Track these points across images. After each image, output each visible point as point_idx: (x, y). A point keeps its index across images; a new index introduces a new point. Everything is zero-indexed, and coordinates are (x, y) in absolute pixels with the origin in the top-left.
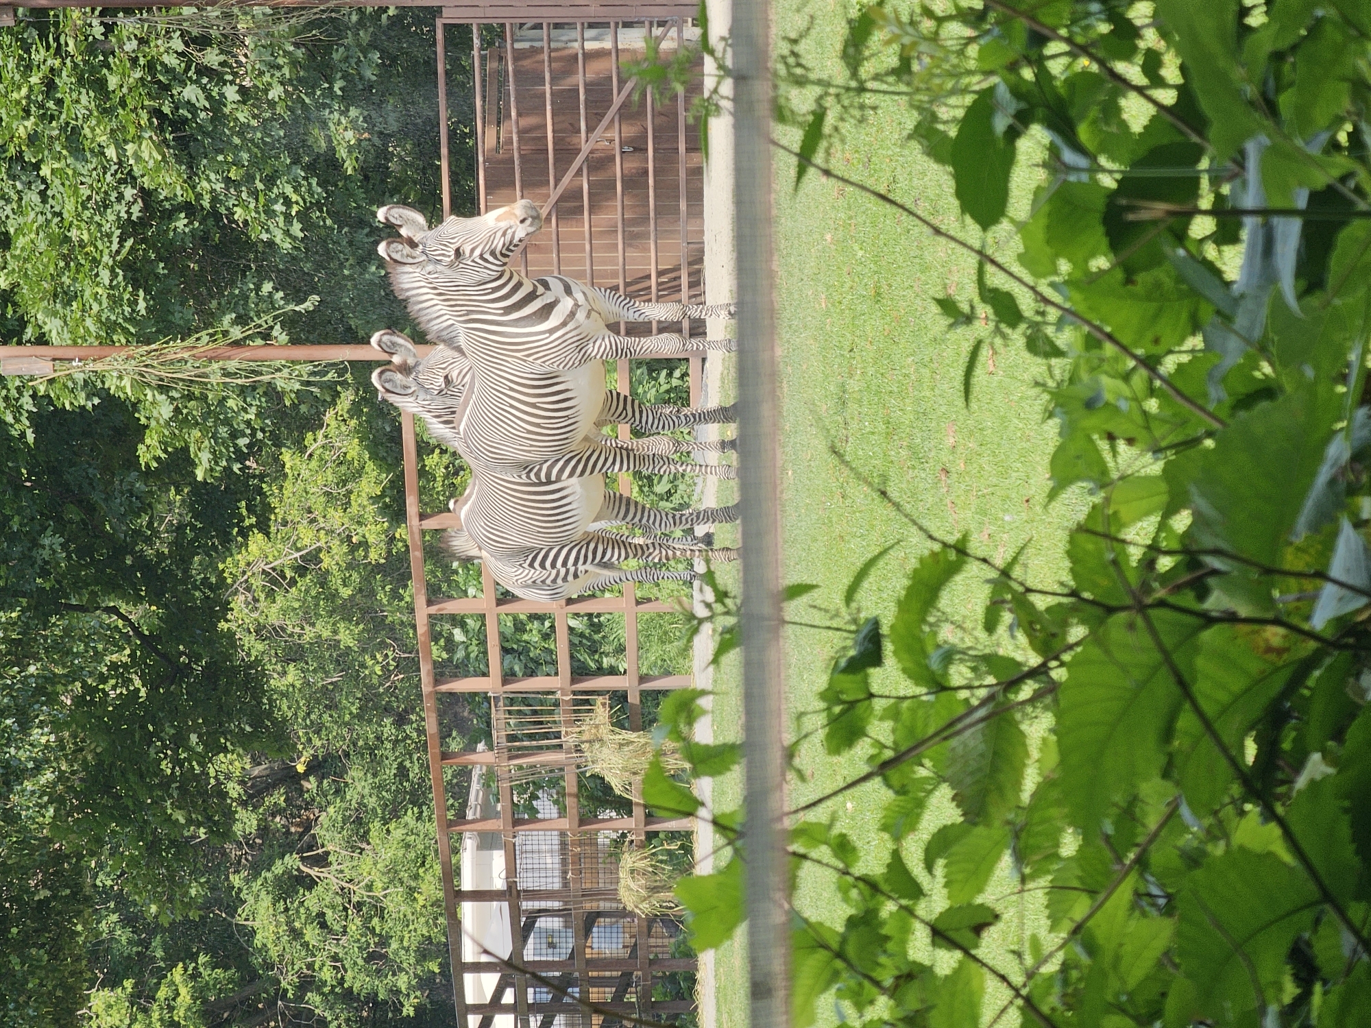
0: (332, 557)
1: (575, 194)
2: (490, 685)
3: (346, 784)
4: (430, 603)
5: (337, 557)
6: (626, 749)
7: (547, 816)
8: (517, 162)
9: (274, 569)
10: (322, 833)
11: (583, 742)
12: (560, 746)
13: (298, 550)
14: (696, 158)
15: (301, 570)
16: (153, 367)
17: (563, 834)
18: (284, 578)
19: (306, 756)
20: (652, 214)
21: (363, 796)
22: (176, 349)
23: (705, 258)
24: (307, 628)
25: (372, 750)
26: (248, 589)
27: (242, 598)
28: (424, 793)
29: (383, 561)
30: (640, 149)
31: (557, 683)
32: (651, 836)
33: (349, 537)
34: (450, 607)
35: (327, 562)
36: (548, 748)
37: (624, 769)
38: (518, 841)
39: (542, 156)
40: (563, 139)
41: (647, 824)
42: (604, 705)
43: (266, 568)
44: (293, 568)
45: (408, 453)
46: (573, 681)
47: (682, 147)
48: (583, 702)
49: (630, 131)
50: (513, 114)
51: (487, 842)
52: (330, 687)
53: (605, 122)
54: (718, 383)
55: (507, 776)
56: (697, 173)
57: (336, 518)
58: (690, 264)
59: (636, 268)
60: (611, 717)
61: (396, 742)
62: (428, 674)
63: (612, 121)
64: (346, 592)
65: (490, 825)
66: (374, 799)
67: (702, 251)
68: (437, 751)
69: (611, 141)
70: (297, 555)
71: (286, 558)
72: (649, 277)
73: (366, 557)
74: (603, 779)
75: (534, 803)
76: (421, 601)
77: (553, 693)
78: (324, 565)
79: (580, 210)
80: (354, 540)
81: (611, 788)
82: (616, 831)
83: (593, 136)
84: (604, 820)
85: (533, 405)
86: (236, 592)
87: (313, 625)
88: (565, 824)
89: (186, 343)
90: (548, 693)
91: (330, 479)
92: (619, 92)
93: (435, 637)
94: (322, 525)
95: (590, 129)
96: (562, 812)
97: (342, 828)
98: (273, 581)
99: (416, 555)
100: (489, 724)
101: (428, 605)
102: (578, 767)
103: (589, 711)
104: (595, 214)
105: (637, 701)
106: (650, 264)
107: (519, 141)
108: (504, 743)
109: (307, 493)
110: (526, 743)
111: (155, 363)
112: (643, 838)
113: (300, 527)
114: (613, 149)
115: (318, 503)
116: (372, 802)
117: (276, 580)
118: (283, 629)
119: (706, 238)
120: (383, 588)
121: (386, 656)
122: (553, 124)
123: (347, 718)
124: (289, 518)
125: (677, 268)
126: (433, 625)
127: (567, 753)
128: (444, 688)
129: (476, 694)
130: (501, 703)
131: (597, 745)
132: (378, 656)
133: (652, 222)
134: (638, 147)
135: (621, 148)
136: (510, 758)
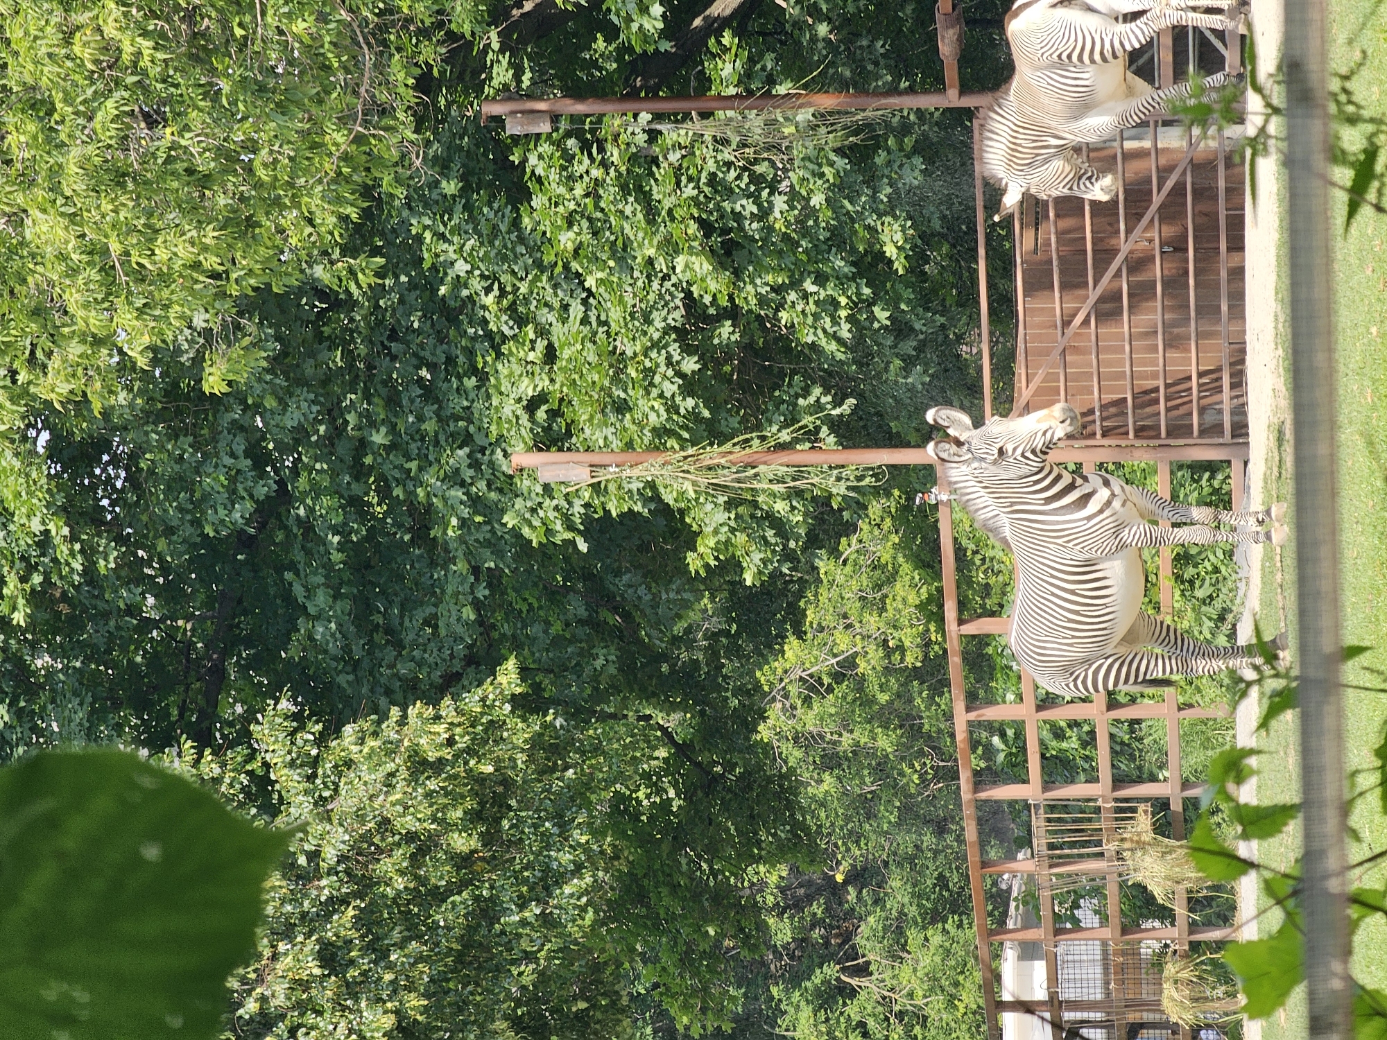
0: (868, 662)
1: (1116, 296)
2: (1030, 791)
3: (886, 894)
4: (968, 709)
5: (872, 662)
6: (1169, 857)
7: (1089, 926)
8: (1055, 263)
9: (811, 676)
10: (863, 942)
11: (1124, 850)
12: (1102, 854)
13: (835, 656)
14: (1235, 256)
15: (838, 677)
16: (688, 472)
17: (1104, 943)
18: (822, 685)
19: (845, 866)
20: (1193, 314)
21: (903, 905)
22: (713, 454)
23: (1248, 358)
24: (845, 734)
25: (911, 860)
26: (786, 696)
27: (779, 705)
28: (963, 902)
29: (919, 664)
30: (1181, 249)
31: (1099, 791)
32: (1195, 947)
33: (885, 641)
34: (990, 713)
35: (862, 667)
36: (1089, 855)
37: (1167, 878)
38: (1060, 950)
39: (1081, 257)
40: (1102, 240)
41: (1191, 933)
42: (1146, 812)
43: (803, 675)
44: (830, 674)
45: (946, 557)
46: (1114, 789)
47: (1223, 246)
48: (1125, 810)
49: (1169, 231)
50: (1052, 214)
51: (1029, 951)
52: (869, 796)
53: (1145, 221)
54: (1261, 484)
55: (1047, 884)
56: (1238, 274)
57: (872, 622)
58: (1231, 364)
59: (1176, 369)
60: (1154, 824)
61: (936, 853)
62: (968, 781)
63: (1152, 221)
64: (883, 698)
65: (1032, 934)
66: (914, 908)
67: (1243, 351)
68: (977, 859)
69: (1151, 241)
70: (834, 661)
71: (823, 665)
72: (1189, 378)
73: (902, 661)
74: (1145, 888)
75: (1076, 912)
76: (959, 707)
77: (1095, 800)
78: (860, 670)
79: (1119, 312)
80: (891, 644)
81: (1153, 897)
82: (1159, 940)
83: (1132, 237)
84: (1146, 930)
85: (1073, 592)
86: (774, 700)
87: (852, 731)
88: (1107, 933)
89: (723, 449)
90: (1089, 800)
91: (865, 584)
92: (1159, 191)
93: (974, 744)
94: (858, 630)
95: (1128, 231)
96: (1104, 920)
97: (883, 938)
98: (812, 688)
99: (955, 660)
100: (1029, 831)
101: (967, 712)
102: (1120, 875)
103: (1131, 818)
104: (1134, 314)
105: (1180, 809)
106: (1190, 365)
107: (1058, 242)
108: (1046, 852)
109: (842, 598)
110: (1067, 851)
111: (692, 469)
112: (1187, 948)
113: (836, 633)
114: (1153, 249)
115: (853, 607)
116: (912, 911)
117: (813, 688)
118: (822, 737)
119: (1248, 338)
120: (920, 693)
121: (925, 764)
122: (1092, 224)
123: (885, 827)
124: (824, 624)
125: (1219, 369)
126: (971, 733)
127: (1109, 861)
128: (983, 795)
129: (1016, 801)
130: (1041, 811)
131: (1139, 853)
132: (916, 765)
133: (1193, 323)
134: (1179, 247)
135: (1161, 247)
136: (1051, 866)
